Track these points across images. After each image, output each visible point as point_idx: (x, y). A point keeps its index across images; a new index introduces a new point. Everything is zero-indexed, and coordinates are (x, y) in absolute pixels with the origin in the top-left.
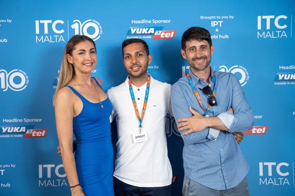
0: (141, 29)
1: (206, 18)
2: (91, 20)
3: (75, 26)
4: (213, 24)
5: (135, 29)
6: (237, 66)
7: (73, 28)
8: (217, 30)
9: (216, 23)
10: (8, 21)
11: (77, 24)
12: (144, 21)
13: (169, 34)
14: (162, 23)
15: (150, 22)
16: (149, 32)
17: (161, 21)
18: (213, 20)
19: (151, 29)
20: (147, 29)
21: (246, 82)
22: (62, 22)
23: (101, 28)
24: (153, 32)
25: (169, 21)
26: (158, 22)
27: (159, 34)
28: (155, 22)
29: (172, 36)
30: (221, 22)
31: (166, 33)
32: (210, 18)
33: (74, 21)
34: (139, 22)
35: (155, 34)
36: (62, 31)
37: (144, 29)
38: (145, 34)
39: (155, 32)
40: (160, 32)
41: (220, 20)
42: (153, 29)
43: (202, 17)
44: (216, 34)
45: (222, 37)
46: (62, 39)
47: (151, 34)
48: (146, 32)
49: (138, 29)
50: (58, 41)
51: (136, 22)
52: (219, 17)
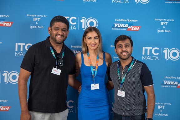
0: (120, 25)
1: (158, 20)
2: (92, 18)
3: (83, 21)
4: (162, 24)
5: (117, 24)
6: (175, 48)
7: (81, 22)
8: (164, 27)
9: (163, 23)
10: (45, 16)
11: (84, 20)
12: (122, 20)
13: (137, 28)
14: (133, 22)
15: (126, 20)
16: (125, 27)
17: (132, 21)
18: (162, 21)
19: (126, 25)
20: (124, 25)
21: (179, 58)
22: (75, 18)
23: (97, 23)
24: (127, 27)
25: (137, 21)
26: (130, 21)
27: (131, 28)
28: (129, 21)
29: (138, 29)
30: (166, 23)
31: (134, 27)
32: (161, 20)
33: (82, 18)
34: (120, 20)
35: (129, 28)
36: (75, 23)
37: (122, 24)
38: (122, 28)
39: (128, 27)
40: (131, 26)
41: (166, 21)
42: (127, 25)
43: (156, 19)
44: (163, 29)
45: (167, 31)
46: (75, 28)
47: (126, 27)
48: (123, 27)
49: (119, 24)
50: (72, 29)
51: (118, 20)
52: (166, 20)
